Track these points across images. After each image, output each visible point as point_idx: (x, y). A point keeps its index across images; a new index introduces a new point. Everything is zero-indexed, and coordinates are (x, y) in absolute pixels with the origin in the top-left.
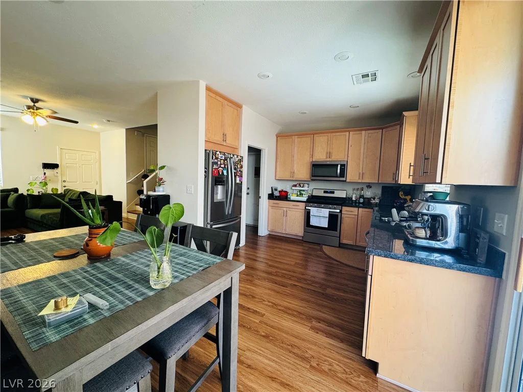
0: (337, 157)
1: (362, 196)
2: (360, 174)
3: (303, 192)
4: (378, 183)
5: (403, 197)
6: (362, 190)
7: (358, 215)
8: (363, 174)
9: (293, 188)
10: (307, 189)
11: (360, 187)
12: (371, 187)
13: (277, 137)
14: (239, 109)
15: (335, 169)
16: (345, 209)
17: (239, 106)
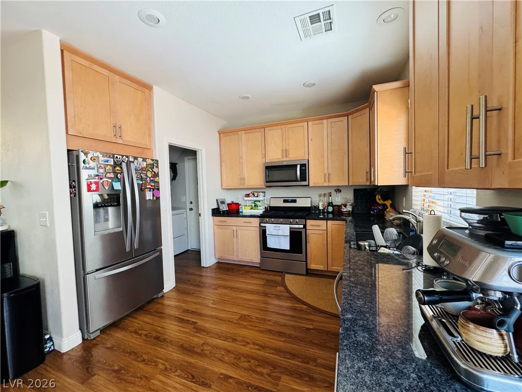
0: (295, 156)
1: (330, 204)
2: (325, 175)
3: (258, 203)
4: (348, 186)
5: (381, 202)
6: (330, 196)
7: (327, 230)
8: (329, 174)
9: (246, 199)
10: (262, 198)
11: (327, 191)
12: (340, 191)
13: (220, 134)
14: (147, 91)
15: (295, 171)
16: (310, 223)
17: (147, 87)
